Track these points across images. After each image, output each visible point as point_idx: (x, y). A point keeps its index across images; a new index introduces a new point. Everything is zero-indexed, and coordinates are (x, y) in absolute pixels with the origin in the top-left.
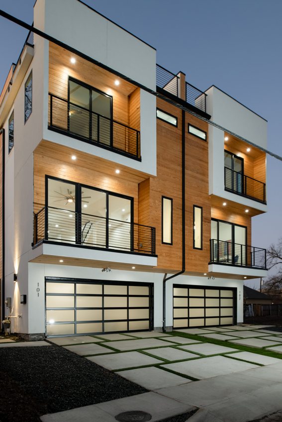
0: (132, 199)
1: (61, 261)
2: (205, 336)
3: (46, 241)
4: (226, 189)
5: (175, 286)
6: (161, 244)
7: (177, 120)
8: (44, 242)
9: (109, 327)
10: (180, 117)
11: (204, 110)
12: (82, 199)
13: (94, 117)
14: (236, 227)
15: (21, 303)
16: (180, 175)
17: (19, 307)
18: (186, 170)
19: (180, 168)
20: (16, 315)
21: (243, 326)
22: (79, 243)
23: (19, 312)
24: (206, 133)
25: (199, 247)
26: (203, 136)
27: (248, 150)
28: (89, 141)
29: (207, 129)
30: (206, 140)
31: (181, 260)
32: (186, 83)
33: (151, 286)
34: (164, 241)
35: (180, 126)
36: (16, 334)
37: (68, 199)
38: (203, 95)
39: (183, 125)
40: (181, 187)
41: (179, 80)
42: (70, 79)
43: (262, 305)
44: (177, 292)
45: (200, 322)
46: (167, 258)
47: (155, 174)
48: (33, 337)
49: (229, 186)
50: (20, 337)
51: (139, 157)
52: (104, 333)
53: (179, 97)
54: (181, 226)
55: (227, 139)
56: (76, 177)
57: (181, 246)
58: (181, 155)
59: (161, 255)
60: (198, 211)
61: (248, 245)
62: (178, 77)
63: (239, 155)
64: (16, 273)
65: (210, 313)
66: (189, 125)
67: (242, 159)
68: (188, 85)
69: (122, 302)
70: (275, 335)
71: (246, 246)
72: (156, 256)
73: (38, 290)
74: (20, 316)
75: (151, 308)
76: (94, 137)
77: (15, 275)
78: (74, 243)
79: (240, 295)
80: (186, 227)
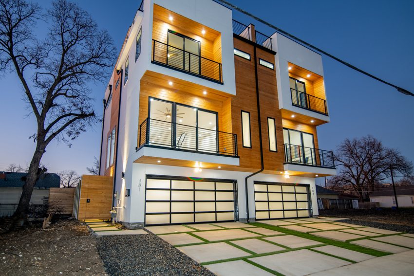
0: (217, 113)
1: (159, 161)
2: (286, 227)
3: (147, 145)
4: (293, 105)
5: (256, 183)
6: (242, 148)
7: (250, 56)
8: (145, 146)
9: (199, 218)
10: (252, 54)
11: (270, 49)
12: (177, 115)
13: (187, 55)
14: (303, 134)
15: (126, 196)
16: (255, 95)
17: (125, 199)
18: (259, 91)
19: (255, 90)
20: (122, 207)
21: (319, 218)
22: (174, 147)
23: (125, 204)
24: (273, 65)
25: (275, 150)
26: (271, 66)
27: (308, 76)
28: (183, 71)
29: (274, 62)
30: (274, 70)
31: (260, 161)
32: (256, 31)
33: (234, 182)
34: (244, 145)
35: (253, 60)
36: (120, 223)
37: (167, 115)
38: (269, 39)
39: (255, 59)
40: (256, 103)
41: (250, 29)
42: (170, 31)
43: (330, 199)
44: (257, 187)
45: (280, 215)
46: (248, 159)
47: (234, 94)
48: (134, 226)
49: (295, 102)
50: (123, 226)
51: (221, 82)
52: (194, 223)
53: (251, 40)
54: (258, 134)
55: (290, 68)
56: (172, 97)
57: (259, 149)
58: (255, 81)
59: (242, 156)
60: (271, 122)
61: (315, 149)
62: (249, 28)
63: (301, 80)
64: (124, 171)
65: (287, 206)
66: (259, 59)
67: (303, 83)
68: (257, 33)
69: (210, 196)
70: (353, 228)
71: (314, 149)
72: (239, 157)
73: (140, 185)
74: (124, 207)
75: (236, 201)
76: (187, 68)
77: (123, 173)
78: (170, 147)
79: (313, 191)
80: (262, 134)
